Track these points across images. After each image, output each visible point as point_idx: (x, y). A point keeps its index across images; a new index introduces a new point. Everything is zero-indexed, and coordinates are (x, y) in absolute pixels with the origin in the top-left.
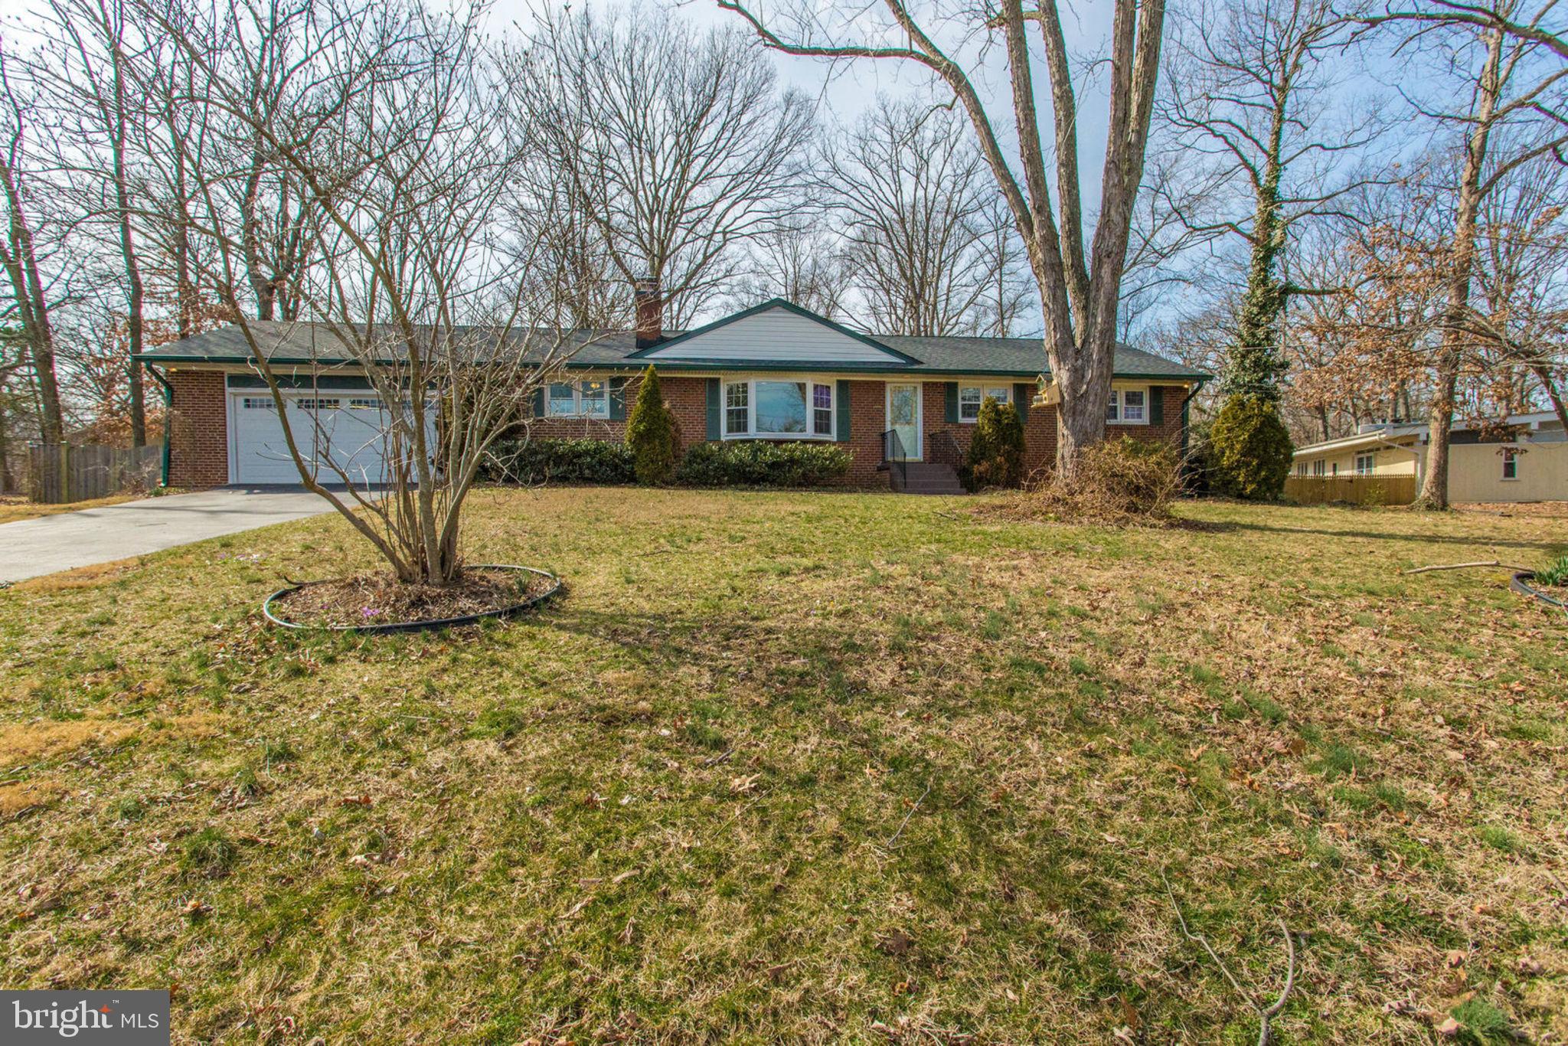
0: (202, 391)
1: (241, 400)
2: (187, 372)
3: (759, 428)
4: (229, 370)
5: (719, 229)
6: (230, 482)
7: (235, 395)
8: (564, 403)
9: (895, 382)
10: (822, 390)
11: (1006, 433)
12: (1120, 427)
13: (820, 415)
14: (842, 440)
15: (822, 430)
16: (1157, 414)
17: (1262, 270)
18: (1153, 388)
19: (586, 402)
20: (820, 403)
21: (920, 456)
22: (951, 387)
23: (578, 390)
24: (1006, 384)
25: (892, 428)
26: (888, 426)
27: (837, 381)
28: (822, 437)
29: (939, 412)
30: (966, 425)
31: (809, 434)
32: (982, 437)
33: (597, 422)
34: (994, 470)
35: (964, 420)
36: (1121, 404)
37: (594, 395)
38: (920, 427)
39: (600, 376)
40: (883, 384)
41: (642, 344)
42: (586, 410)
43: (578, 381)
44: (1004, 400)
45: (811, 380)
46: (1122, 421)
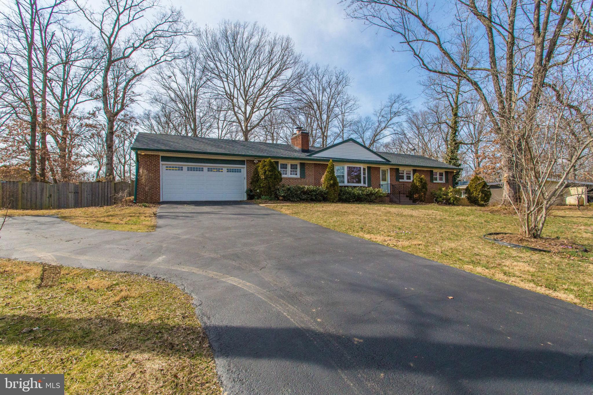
0: (151, 163)
2: (148, 155)
3: (348, 182)
4: (161, 154)
6: (161, 200)
7: (162, 165)
8: (284, 171)
9: (383, 167)
10: (364, 169)
11: (424, 185)
12: (438, 183)
13: (364, 178)
14: (369, 186)
15: (364, 183)
16: (447, 180)
17: (454, 136)
18: (445, 172)
19: (291, 171)
20: (364, 174)
21: (389, 192)
22: (398, 170)
23: (289, 167)
24: (411, 169)
25: (382, 183)
26: (381, 182)
27: (368, 167)
28: (364, 185)
29: (394, 178)
30: (401, 182)
31: (362, 184)
32: (417, 187)
33: (296, 179)
34: (420, 197)
35: (400, 180)
36: (438, 176)
37: (294, 169)
38: (389, 183)
39: (297, 162)
40: (380, 168)
41: (304, 151)
42: (291, 174)
43: (289, 163)
44: (410, 174)
45: (362, 166)
46: (438, 181)
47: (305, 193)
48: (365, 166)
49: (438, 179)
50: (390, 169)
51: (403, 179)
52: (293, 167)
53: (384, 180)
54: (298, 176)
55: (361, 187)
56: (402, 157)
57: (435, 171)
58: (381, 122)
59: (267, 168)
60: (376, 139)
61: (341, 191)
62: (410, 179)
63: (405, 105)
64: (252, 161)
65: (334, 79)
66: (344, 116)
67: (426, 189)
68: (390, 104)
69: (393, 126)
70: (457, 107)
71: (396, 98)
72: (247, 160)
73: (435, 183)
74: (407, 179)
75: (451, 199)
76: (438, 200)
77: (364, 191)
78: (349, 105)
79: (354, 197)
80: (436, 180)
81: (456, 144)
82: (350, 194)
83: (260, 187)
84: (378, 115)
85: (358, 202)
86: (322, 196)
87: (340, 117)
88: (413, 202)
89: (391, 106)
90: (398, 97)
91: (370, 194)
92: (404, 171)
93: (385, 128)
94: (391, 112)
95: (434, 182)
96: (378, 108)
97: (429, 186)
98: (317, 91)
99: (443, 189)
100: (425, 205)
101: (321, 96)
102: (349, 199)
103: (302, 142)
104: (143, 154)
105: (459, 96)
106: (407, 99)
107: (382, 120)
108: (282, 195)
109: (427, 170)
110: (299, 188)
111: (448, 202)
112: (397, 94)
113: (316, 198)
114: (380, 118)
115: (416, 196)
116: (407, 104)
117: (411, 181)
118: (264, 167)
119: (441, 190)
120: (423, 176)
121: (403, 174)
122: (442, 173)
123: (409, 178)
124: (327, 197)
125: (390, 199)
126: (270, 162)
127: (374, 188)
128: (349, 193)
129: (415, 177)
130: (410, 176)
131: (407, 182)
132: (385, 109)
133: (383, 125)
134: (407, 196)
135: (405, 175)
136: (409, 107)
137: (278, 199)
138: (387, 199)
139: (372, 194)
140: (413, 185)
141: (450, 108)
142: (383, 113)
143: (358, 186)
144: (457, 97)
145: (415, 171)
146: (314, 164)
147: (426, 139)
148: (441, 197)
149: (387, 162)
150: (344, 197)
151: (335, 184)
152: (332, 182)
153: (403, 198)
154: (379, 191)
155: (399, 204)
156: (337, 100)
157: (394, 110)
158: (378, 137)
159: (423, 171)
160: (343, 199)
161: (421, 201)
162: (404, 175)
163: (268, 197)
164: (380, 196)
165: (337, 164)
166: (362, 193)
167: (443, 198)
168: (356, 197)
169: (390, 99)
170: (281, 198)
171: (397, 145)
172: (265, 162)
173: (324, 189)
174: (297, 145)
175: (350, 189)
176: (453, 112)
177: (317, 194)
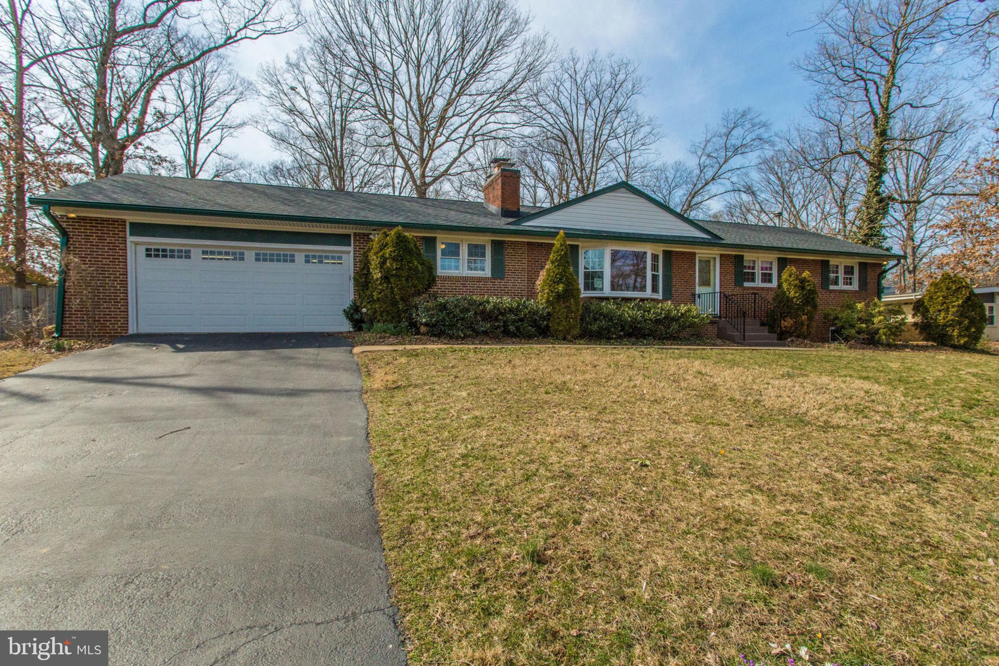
0: (101, 238)
1: (142, 250)
2: (84, 219)
3: (613, 288)
4: (132, 217)
5: (471, 133)
6: (130, 332)
7: (136, 244)
8: (450, 262)
9: (702, 253)
10: (655, 257)
11: (809, 298)
12: (841, 292)
13: (655, 278)
14: (665, 299)
15: (655, 289)
16: (863, 283)
17: (877, 184)
18: (860, 264)
19: (469, 262)
20: (655, 268)
21: (717, 312)
22: (740, 258)
23: (464, 251)
24: (773, 257)
25: (699, 290)
26: (697, 288)
27: (664, 251)
28: (655, 296)
29: (731, 277)
30: (748, 288)
31: (648, 293)
32: (789, 300)
33: (480, 280)
34: (798, 325)
35: (746, 284)
36: (841, 275)
37: (476, 255)
38: (718, 289)
39: (484, 240)
40: (694, 254)
41: (506, 213)
42: (470, 268)
43: (464, 242)
44: (771, 269)
45: (649, 250)
46: (841, 286)
47: (487, 316)
48: (659, 249)
49: (841, 281)
50: (722, 256)
51: (753, 280)
52: (476, 251)
53: (706, 282)
54: (488, 273)
55: (642, 300)
56: (750, 229)
57: (833, 261)
58: (705, 167)
59: (388, 251)
60: (693, 202)
61: (587, 309)
62: (770, 281)
63: (757, 132)
64: (364, 234)
65: (607, 78)
66: (630, 157)
67: (815, 307)
68: (724, 130)
69: (729, 174)
70: (888, 116)
71: (739, 116)
72: (355, 234)
73: (834, 291)
74: (763, 281)
75: (881, 331)
76: (845, 332)
77: (649, 311)
78: (640, 135)
79: (621, 325)
80: (836, 283)
81: (881, 201)
82: (611, 320)
83: (372, 301)
84: (700, 153)
85: (633, 339)
86: (535, 323)
87: (621, 159)
88: (780, 339)
89: (728, 135)
90: (744, 115)
91: (664, 318)
92: (758, 261)
93: (713, 179)
94: (728, 146)
95: (832, 287)
96: (700, 138)
97: (821, 298)
98: (574, 108)
99: (860, 306)
100: (812, 346)
101: (581, 118)
102: (609, 331)
103: (503, 193)
104: (73, 215)
105: (894, 91)
106: (763, 118)
107: (708, 162)
108: (424, 320)
109: (813, 260)
110: (472, 303)
111: (871, 341)
112: (741, 108)
113: (518, 328)
114: (704, 158)
115: (786, 324)
116: (762, 130)
117: (774, 284)
118: (381, 250)
119: (851, 307)
120: (806, 274)
121: (753, 268)
122: (852, 267)
123: (767, 278)
124: (547, 326)
125: (719, 329)
126: (399, 236)
127: (677, 303)
128: (608, 317)
129: (785, 276)
130: (770, 275)
131: (763, 289)
132: (714, 140)
133: (709, 174)
134: (762, 324)
135: (758, 272)
136: (765, 136)
137: (418, 333)
138: (712, 330)
139: (669, 319)
140: (781, 297)
141: (870, 120)
142: (709, 149)
143: (635, 299)
144: (889, 93)
145: (783, 263)
146: (528, 243)
147: (798, 202)
148: (852, 326)
149: (714, 241)
150: (595, 327)
151: (570, 292)
152: (561, 288)
153: (753, 329)
154: (689, 311)
155: (742, 345)
156: (615, 124)
157: (734, 141)
158: (698, 199)
159: (805, 261)
160: (591, 331)
161: (798, 337)
162: (756, 271)
163: (391, 326)
164: (692, 325)
165: (586, 244)
166: (643, 316)
167: (860, 328)
168: (627, 328)
169: (726, 119)
170: (423, 329)
171: (737, 217)
172: (387, 236)
173: (541, 307)
174: (493, 202)
175: (612, 306)
176: (876, 127)
177: (521, 320)
